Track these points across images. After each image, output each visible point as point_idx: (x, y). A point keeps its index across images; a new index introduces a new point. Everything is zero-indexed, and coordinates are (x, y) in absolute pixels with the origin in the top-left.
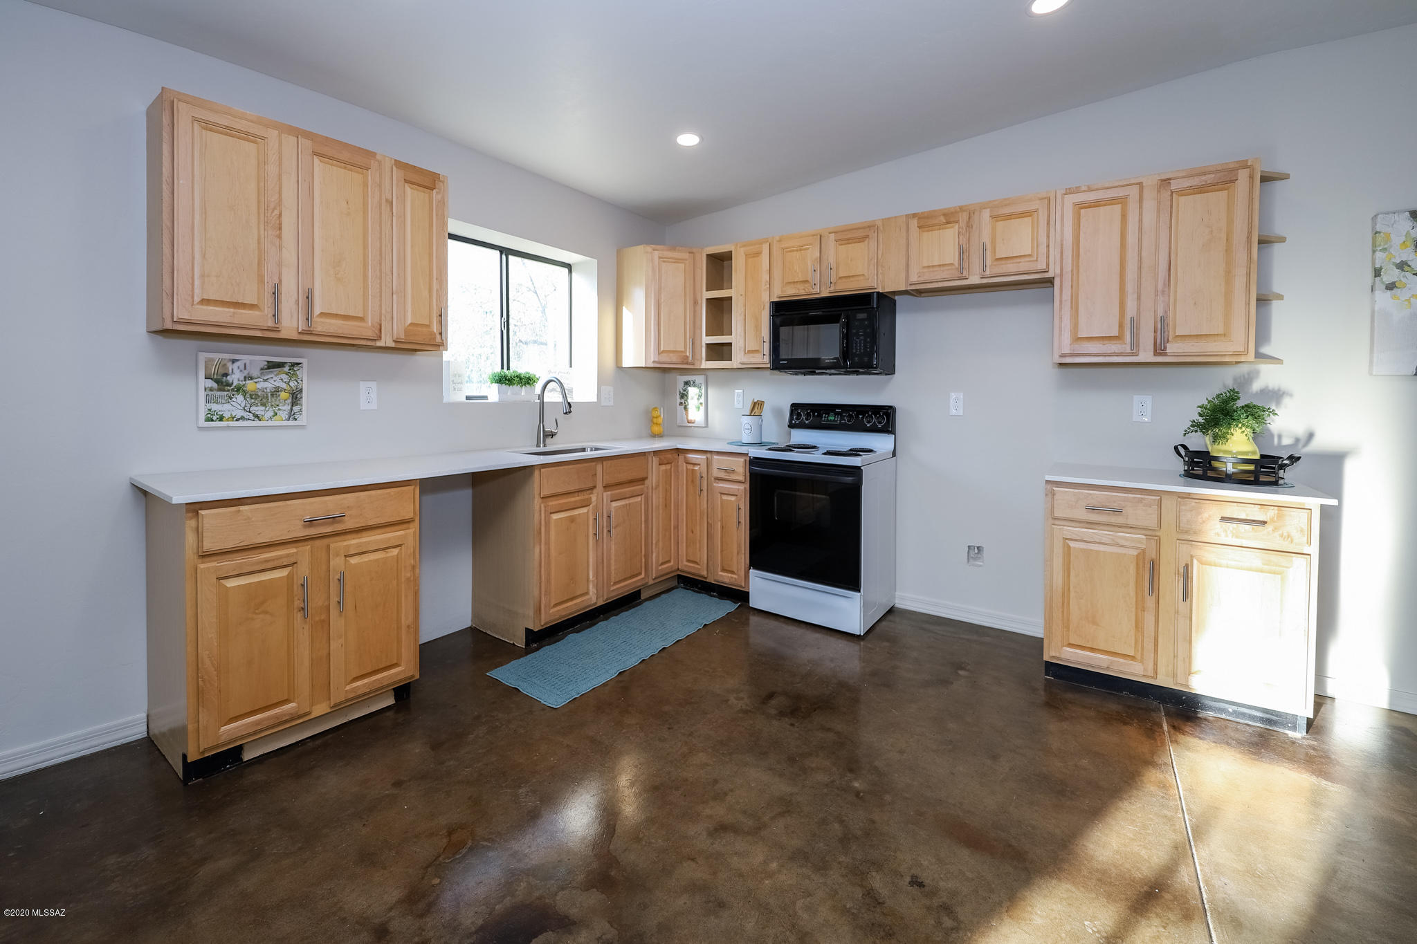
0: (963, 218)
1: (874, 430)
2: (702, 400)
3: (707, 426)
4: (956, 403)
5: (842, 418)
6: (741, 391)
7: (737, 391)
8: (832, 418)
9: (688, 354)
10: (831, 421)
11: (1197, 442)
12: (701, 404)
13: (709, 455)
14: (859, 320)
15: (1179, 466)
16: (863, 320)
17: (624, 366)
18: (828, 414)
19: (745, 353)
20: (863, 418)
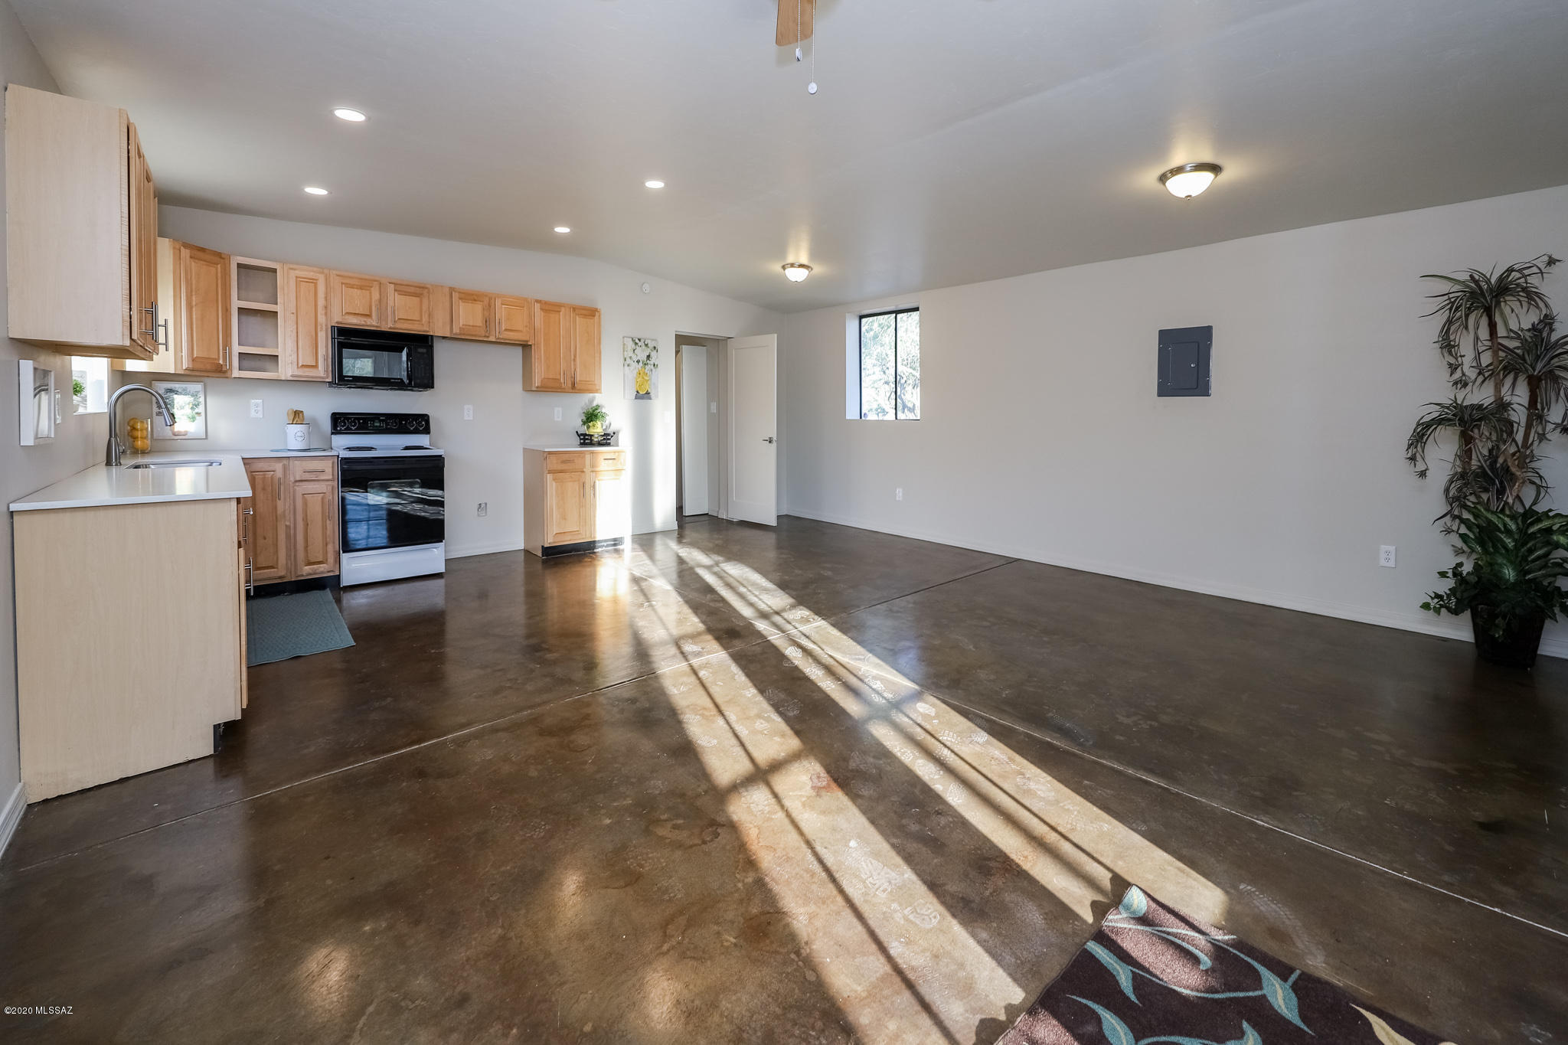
0: (486, 300)
1: (416, 432)
2: (201, 409)
3: (206, 438)
4: (468, 412)
5: (387, 424)
6: (261, 401)
7: (253, 401)
8: (378, 424)
9: (221, 362)
10: (376, 426)
11: (583, 430)
12: (198, 414)
13: (285, 462)
14: (419, 353)
15: (577, 441)
16: (423, 353)
17: (127, 370)
18: (374, 421)
19: (298, 367)
20: (405, 424)
